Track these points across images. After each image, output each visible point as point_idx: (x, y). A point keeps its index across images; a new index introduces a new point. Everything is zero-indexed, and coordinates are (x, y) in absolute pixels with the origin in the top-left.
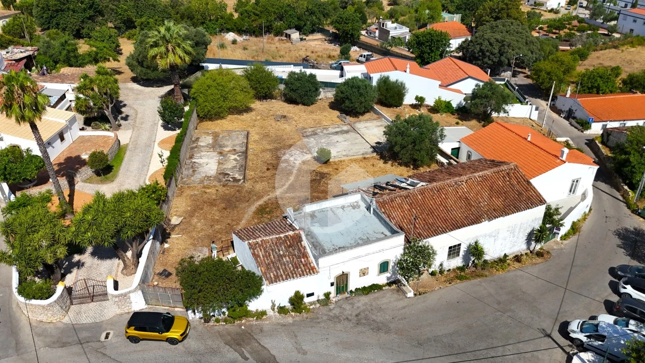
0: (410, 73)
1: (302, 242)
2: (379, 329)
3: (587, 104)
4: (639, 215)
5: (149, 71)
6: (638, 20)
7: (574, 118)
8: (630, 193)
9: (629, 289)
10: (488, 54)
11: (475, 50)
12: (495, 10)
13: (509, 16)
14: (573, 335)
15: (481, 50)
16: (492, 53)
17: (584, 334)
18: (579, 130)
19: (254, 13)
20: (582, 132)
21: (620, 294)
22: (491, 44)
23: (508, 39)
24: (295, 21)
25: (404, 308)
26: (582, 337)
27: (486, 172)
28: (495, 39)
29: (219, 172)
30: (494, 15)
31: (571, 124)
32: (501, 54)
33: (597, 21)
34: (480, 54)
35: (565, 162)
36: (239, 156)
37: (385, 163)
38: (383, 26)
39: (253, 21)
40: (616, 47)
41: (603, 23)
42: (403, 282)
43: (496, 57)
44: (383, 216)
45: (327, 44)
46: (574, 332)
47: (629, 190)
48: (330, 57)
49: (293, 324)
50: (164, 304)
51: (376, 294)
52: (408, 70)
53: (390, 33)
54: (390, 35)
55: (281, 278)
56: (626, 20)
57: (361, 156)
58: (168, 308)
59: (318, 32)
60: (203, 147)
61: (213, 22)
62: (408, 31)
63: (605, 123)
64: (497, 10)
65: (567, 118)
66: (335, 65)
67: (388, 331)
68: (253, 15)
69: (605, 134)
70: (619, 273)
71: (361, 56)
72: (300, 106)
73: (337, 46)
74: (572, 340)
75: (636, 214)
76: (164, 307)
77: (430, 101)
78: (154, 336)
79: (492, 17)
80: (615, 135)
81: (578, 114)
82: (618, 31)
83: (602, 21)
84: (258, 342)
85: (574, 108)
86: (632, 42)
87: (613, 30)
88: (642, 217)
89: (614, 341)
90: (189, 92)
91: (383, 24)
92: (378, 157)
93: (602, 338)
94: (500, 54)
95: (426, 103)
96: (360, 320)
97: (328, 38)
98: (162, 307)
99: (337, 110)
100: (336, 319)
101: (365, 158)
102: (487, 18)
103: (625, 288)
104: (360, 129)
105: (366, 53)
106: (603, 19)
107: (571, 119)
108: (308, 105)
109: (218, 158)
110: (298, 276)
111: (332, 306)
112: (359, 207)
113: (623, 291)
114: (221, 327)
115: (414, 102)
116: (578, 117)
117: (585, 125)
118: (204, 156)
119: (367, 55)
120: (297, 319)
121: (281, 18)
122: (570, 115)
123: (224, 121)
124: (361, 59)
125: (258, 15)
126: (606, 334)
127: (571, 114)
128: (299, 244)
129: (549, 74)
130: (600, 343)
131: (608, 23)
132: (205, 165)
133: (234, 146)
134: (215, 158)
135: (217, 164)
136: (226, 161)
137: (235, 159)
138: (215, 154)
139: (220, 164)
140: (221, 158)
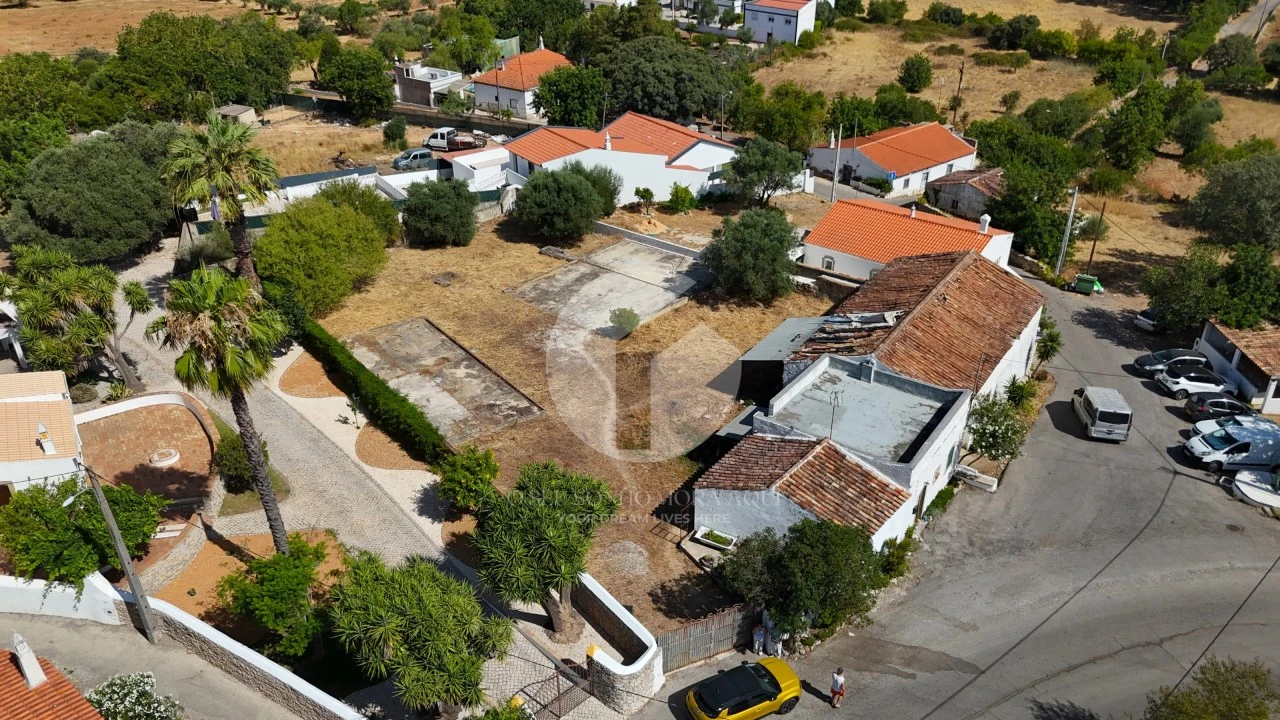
0: (613, 149)
1: (847, 458)
2: (1020, 549)
3: (867, 154)
4: (1073, 290)
5: (91, 243)
6: (776, 17)
7: (858, 179)
8: (1041, 264)
9: (1183, 383)
10: (659, 99)
11: (636, 96)
12: (617, 22)
13: (646, 30)
14: (1207, 459)
15: (646, 94)
16: (666, 98)
17: (1222, 451)
18: (876, 196)
19: (134, 79)
20: (883, 197)
21: (1172, 395)
22: (660, 81)
23: (687, 68)
24: (234, 87)
25: (1008, 507)
26: (1220, 456)
28: (664, 71)
29: (470, 406)
30: (618, 30)
31: (855, 188)
32: (681, 96)
33: (711, 25)
34: (646, 101)
35: (991, 237)
36: (467, 367)
37: (715, 309)
38: (408, 74)
39: (139, 98)
40: (768, 64)
41: (721, 28)
42: (969, 473)
43: (673, 103)
44: (904, 376)
45: (322, 124)
46: (1204, 454)
47: (1036, 261)
48: (367, 148)
49: (911, 597)
50: (695, 658)
51: (955, 506)
52: (609, 145)
53: (432, 85)
54: (432, 91)
55: (873, 525)
56: (756, 19)
57: (669, 309)
58: (703, 662)
59: (280, 104)
60: (379, 369)
61: (49, 112)
62: (460, 78)
63: (906, 177)
64: (621, 22)
65: (845, 180)
66: (404, 162)
67: (1033, 547)
68: (134, 84)
69: (931, 193)
70: (1148, 368)
71: (435, 136)
72: (451, 250)
73: (348, 125)
74: (1205, 467)
75: (1068, 290)
76: (695, 665)
77: (662, 195)
78: (765, 709)
79: (615, 35)
80: (947, 190)
81: (863, 172)
82: (753, 39)
83: (719, 26)
84: (899, 645)
85: (853, 165)
86: (783, 54)
87: (745, 38)
88: (1078, 292)
89: (1261, 446)
90: (226, 270)
91: (407, 71)
92: (693, 303)
93: (1245, 447)
94: (679, 96)
95: (657, 199)
96: (984, 546)
97: (311, 113)
98: (691, 666)
99: (530, 242)
100: (949, 561)
101: (677, 310)
102: (608, 38)
103: (1178, 383)
104: (612, 265)
105: (445, 130)
106: (720, 21)
107: (852, 182)
108: (465, 244)
109: (433, 383)
110: (891, 511)
111: (926, 547)
112: (840, 380)
113: (1176, 388)
114: (820, 649)
115: (636, 199)
116: (864, 176)
117: (882, 186)
118: (398, 386)
119: (449, 133)
120: (906, 585)
121: (198, 83)
122: (847, 175)
123: (345, 312)
124: (433, 142)
125: (144, 84)
126: (1247, 440)
127: (850, 174)
128: (845, 462)
130: (1244, 454)
131: (729, 28)
133: (433, 352)
134: (428, 384)
135: (446, 393)
136: (455, 383)
137: (468, 375)
138: (417, 377)
139: (452, 392)
140: (439, 380)
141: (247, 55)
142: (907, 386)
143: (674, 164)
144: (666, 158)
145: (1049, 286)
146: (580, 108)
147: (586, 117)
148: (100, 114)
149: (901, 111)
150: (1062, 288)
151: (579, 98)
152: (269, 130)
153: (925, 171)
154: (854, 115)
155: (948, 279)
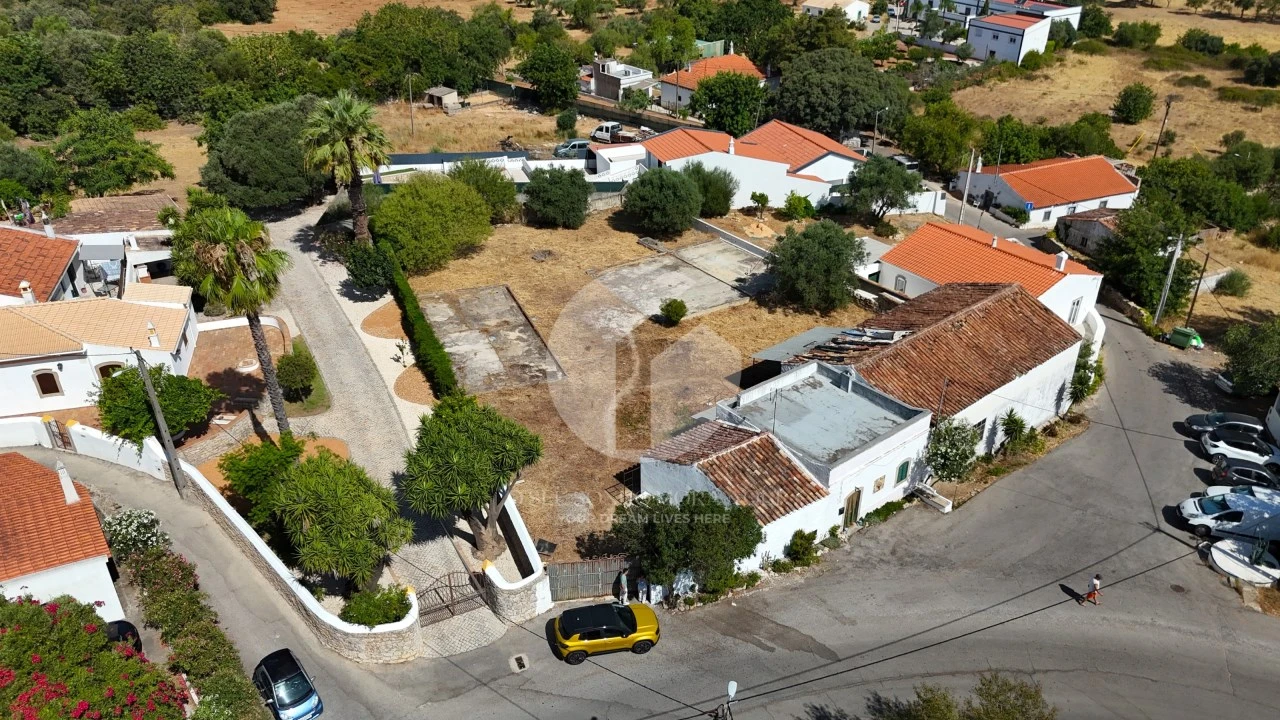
0: (736, 153)
1: (780, 451)
2: (938, 566)
3: (1009, 182)
4: (1168, 342)
5: (261, 192)
6: (1001, 35)
7: (997, 206)
8: (1143, 312)
9: (1223, 448)
10: (821, 109)
11: (799, 105)
12: (804, 32)
13: (831, 41)
14: (1194, 522)
15: (810, 105)
16: (828, 109)
17: (1211, 516)
18: (1011, 225)
19: (362, 60)
20: (1017, 227)
21: (1209, 458)
22: (824, 92)
23: (853, 82)
24: (444, 72)
25: (950, 529)
26: (1208, 521)
27: (985, 302)
28: (830, 83)
29: (507, 364)
30: (805, 40)
31: (993, 215)
32: (844, 108)
33: (933, 39)
34: (808, 111)
35: (1066, 275)
36: (521, 332)
37: (771, 311)
38: (603, 70)
39: (363, 75)
40: (979, 83)
41: (943, 43)
42: (928, 491)
43: (835, 115)
44: (877, 390)
45: (514, 110)
46: (1193, 516)
47: (1138, 308)
48: (539, 135)
49: (808, 584)
50: (585, 594)
51: (897, 519)
52: (732, 150)
53: (622, 82)
54: (622, 87)
55: (778, 513)
56: (980, 36)
57: (727, 306)
58: (592, 599)
59: (484, 89)
60: (443, 323)
61: (288, 83)
62: (651, 76)
63: (1047, 210)
64: (808, 32)
65: (985, 207)
66: (563, 150)
67: (952, 566)
68: (361, 64)
69: (1062, 227)
70: (1195, 427)
71: (601, 129)
72: (561, 231)
73: (535, 112)
74: (1192, 529)
75: (1162, 342)
76: (584, 600)
77: (778, 202)
78: (614, 643)
79: (801, 44)
80: (1078, 227)
81: (1003, 200)
82: (972, 56)
83: (941, 40)
84: (773, 622)
85: (995, 191)
86: (1000, 73)
87: (963, 54)
88: (1172, 345)
89: (1255, 517)
90: (355, 224)
91: (603, 66)
92: (753, 304)
93: (1236, 516)
94: (842, 109)
95: (770, 204)
96: (903, 558)
97: (508, 100)
98: (581, 600)
99: (629, 231)
100: (864, 564)
101: (734, 308)
102: (793, 46)
103: (1216, 446)
104: (695, 261)
105: (610, 124)
106: (943, 36)
107: (992, 209)
108: (574, 228)
109: (487, 341)
110: (802, 504)
111: (847, 547)
112: (821, 385)
113: (1213, 451)
114: (699, 611)
115: (751, 204)
116: (1004, 204)
117: (1019, 216)
118: (457, 339)
119: (613, 127)
120: (808, 575)
121: (415, 65)
122: (988, 202)
123: (445, 273)
124: (599, 134)
125: (369, 64)
126: (1241, 509)
127: (991, 200)
128: (777, 454)
129: (938, 136)
130: (1235, 524)
131: (952, 43)
132: (472, 355)
133: (499, 315)
134: (482, 341)
135: (493, 351)
136: (504, 343)
137: (519, 339)
138: (476, 333)
139: (497, 350)
140: (492, 339)
141: (461, 43)
142: (878, 400)
143: (799, 173)
144: (788, 166)
145: (1144, 335)
146: (733, 113)
147: (737, 122)
148: (329, 87)
149: (1072, 142)
150: (1157, 338)
151: (733, 103)
152: (468, 111)
153: (1071, 205)
154: (1012, 141)
155: (974, 307)
